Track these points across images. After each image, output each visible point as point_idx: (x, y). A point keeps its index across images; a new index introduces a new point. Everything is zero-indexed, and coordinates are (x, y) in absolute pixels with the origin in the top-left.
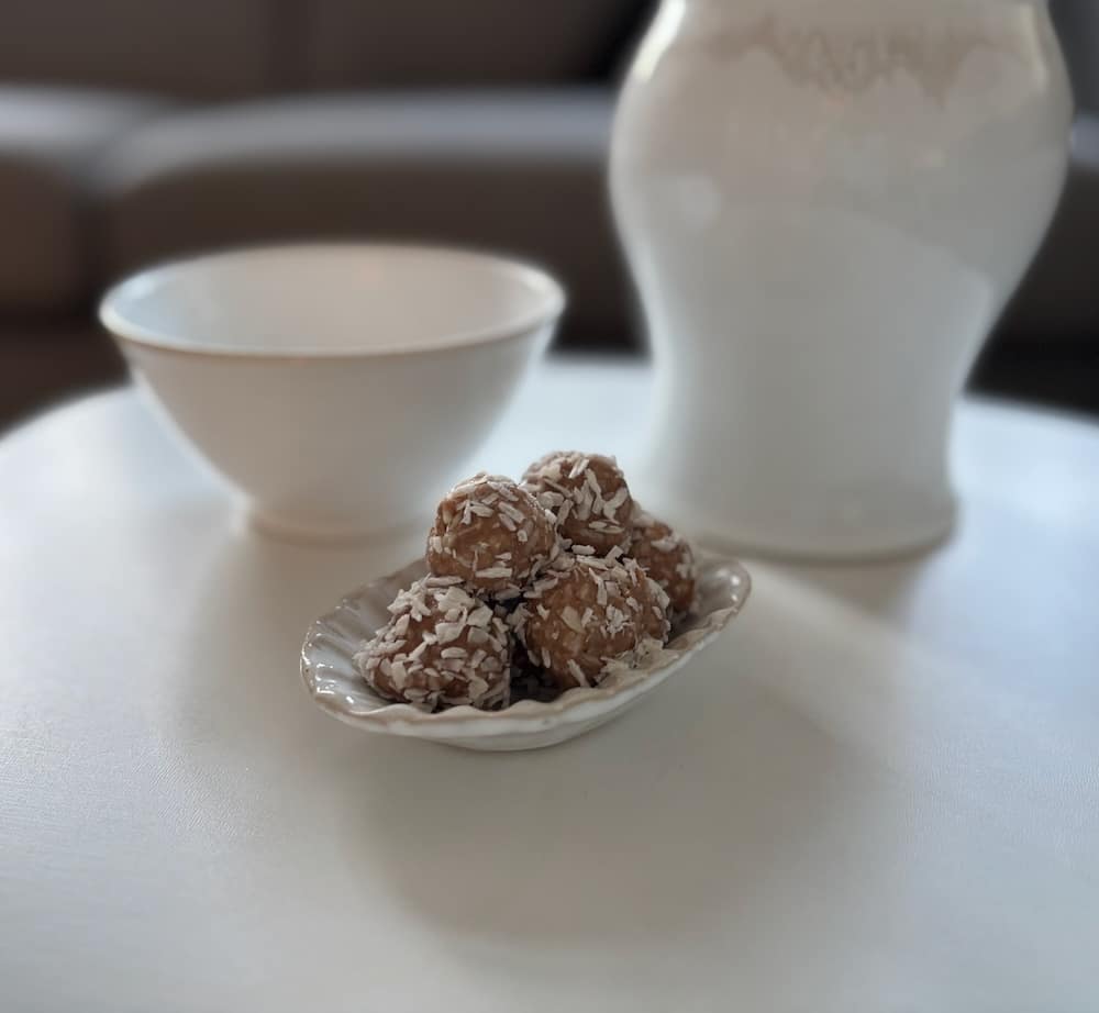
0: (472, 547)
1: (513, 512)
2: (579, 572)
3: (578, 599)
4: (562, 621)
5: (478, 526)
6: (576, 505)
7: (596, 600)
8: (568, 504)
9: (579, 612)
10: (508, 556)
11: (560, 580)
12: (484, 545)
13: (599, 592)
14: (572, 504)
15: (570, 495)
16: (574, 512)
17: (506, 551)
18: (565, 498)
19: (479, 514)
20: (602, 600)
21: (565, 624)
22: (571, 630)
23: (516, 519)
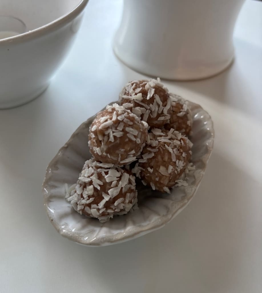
0: (117, 152)
1: (132, 131)
2: (161, 148)
3: (165, 161)
4: (160, 173)
5: (118, 141)
6: (151, 111)
7: (171, 160)
8: (148, 112)
9: (166, 167)
10: (133, 152)
11: (155, 153)
12: (123, 150)
13: (172, 156)
14: (150, 111)
15: (149, 108)
16: (150, 114)
17: (132, 150)
18: (147, 109)
19: (118, 136)
20: (174, 160)
21: (161, 174)
22: (163, 175)
23: (134, 134)
